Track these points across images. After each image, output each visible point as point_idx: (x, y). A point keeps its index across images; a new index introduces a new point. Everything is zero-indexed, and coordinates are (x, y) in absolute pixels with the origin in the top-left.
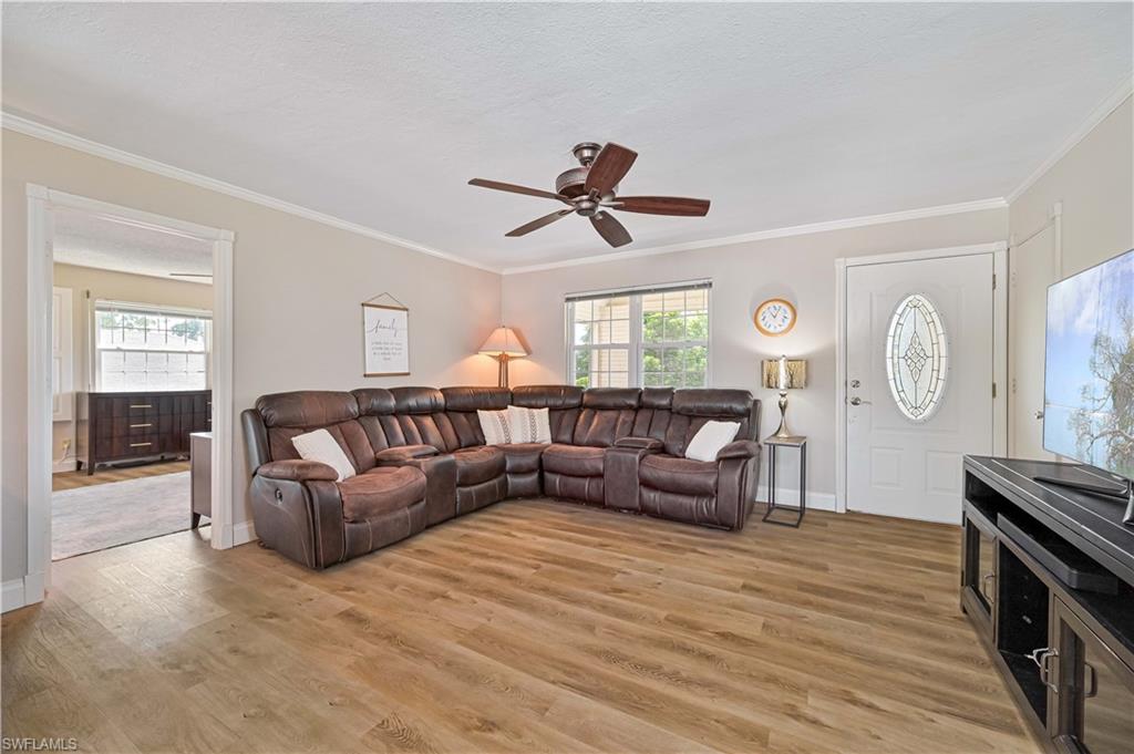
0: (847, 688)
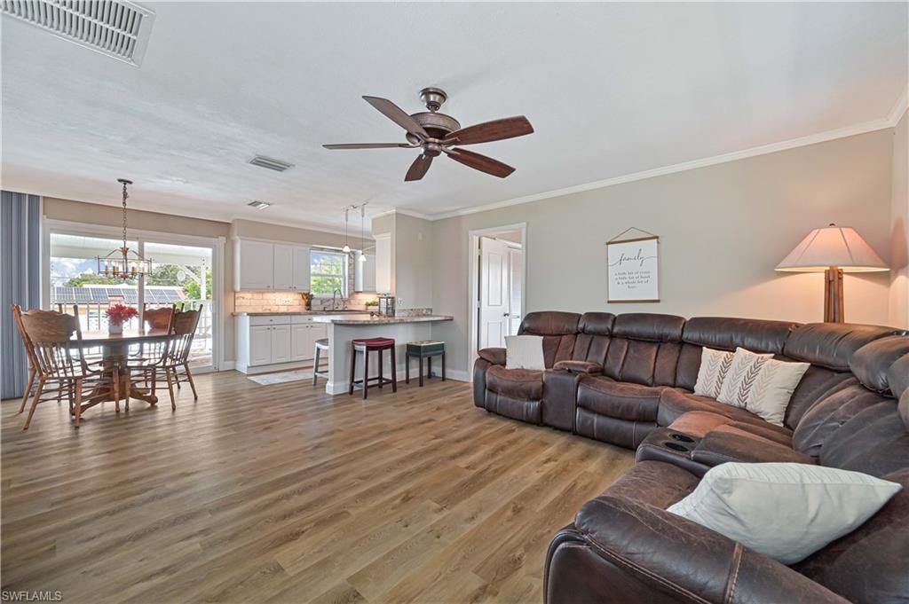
0: (177, 574)
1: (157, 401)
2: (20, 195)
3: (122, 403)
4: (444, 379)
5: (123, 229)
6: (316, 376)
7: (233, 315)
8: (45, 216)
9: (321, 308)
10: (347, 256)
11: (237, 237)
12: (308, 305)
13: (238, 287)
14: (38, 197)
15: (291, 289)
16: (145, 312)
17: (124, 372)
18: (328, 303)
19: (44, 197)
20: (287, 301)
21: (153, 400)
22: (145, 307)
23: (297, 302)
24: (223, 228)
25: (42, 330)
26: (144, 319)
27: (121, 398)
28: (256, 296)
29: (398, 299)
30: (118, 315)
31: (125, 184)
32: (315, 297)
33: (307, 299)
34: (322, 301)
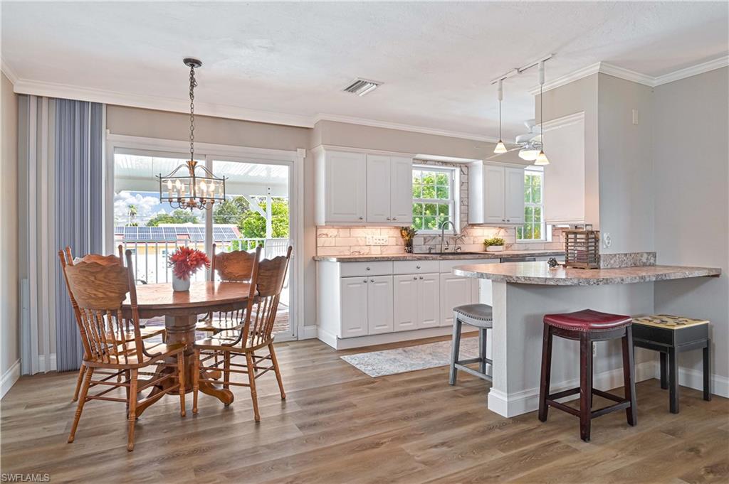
1: (232, 401)
2: (82, 103)
3: (189, 397)
4: (707, 395)
5: (189, 143)
6: (455, 369)
7: (315, 260)
8: (108, 131)
9: (425, 249)
10: (458, 170)
11: (321, 148)
12: (409, 244)
13: (322, 219)
14: (101, 104)
15: (387, 222)
16: (215, 257)
17: (191, 352)
18: (432, 243)
19: (107, 105)
20: (381, 240)
21: (227, 399)
22: (214, 250)
23: (393, 241)
24: (303, 136)
25: (89, 290)
26: (214, 268)
27: (188, 391)
28: (343, 232)
29: (604, 237)
30: (184, 263)
31: (192, 66)
32: (417, 232)
33: (407, 236)
34: (425, 239)
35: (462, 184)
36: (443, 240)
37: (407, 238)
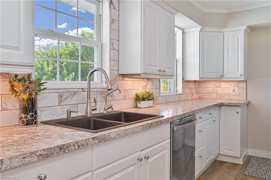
32: (46, 86)
33: (25, 92)
34: (60, 96)
35: (112, 21)
36: (89, 97)
37: (25, 97)
